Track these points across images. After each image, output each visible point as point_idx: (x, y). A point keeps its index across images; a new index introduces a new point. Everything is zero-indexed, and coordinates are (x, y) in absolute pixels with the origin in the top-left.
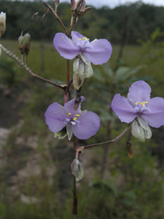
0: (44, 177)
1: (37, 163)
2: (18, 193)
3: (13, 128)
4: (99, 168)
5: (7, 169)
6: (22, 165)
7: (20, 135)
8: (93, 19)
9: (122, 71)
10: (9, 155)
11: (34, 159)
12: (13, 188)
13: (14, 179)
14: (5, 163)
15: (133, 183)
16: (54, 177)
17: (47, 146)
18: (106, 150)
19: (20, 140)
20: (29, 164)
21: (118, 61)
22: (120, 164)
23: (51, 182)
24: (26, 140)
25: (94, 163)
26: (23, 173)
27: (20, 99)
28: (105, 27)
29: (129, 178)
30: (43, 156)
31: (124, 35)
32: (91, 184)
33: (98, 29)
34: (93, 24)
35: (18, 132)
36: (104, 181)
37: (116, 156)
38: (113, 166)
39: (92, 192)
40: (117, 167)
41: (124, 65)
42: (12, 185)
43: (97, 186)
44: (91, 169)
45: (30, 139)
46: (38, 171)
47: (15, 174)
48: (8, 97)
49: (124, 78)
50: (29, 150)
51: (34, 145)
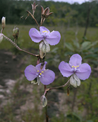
0: (37, 110)
1: (32, 102)
2: (20, 120)
3: (18, 80)
4: (71, 105)
5: (14, 105)
6: (23, 103)
7: (22, 84)
8: (68, 11)
9: (85, 44)
10: (15, 97)
11: (31, 99)
12: (17, 117)
13: (18, 111)
14: (13, 101)
15: (93, 115)
16: (43, 110)
17: (38, 91)
18: (75, 94)
19: (22, 87)
20: (27, 102)
21: (84, 38)
22: (84, 103)
23: (41, 114)
24: (25, 87)
25: (68, 102)
26: (23, 108)
27: (22, 61)
28: (76, 16)
29: (90, 112)
30: (36, 97)
31: (88, 21)
32: (66, 115)
33: (71, 17)
34: (68, 14)
35: (21, 82)
36: (74, 114)
37: (82, 98)
38: (80, 104)
39: (66, 120)
40: (83, 104)
41: (87, 40)
42: (16, 115)
43: (69, 116)
44: (66, 106)
45: (28, 86)
46: (33, 107)
47: (18, 108)
48: (15, 60)
49: (86, 49)
50: (27, 93)
51: (31, 90)
